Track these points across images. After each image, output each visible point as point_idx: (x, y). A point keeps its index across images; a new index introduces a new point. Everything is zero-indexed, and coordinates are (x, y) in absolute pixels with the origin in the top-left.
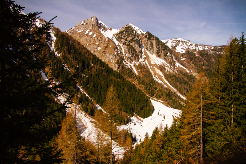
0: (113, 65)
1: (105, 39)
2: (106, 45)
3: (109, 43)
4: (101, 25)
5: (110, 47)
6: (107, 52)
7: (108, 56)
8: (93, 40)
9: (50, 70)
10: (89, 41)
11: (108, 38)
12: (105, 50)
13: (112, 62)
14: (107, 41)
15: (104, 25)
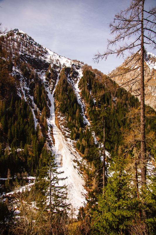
0: (153, 99)
1: (150, 71)
2: (149, 77)
3: (153, 75)
4: (150, 57)
5: (154, 78)
6: (149, 85)
7: (149, 90)
8: (137, 74)
9: (59, 105)
10: (133, 75)
11: (153, 70)
12: (147, 83)
13: (153, 96)
14: (151, 73)
15: (153, 56)
